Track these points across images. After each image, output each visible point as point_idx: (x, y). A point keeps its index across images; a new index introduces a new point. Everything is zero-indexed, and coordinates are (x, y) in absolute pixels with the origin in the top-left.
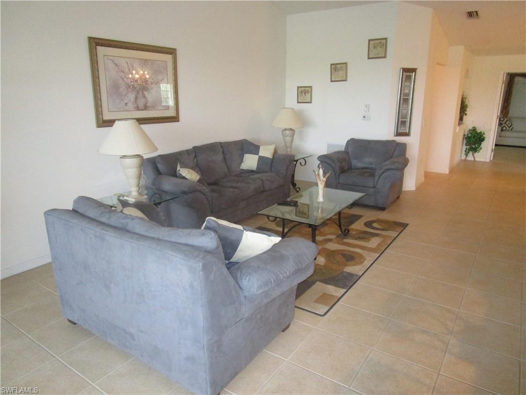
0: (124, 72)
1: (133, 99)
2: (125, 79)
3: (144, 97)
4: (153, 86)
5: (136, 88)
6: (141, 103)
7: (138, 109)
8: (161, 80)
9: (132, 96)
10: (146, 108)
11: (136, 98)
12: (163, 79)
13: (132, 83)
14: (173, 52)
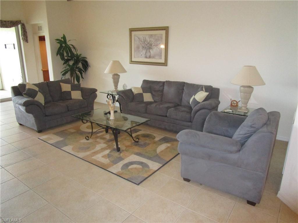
0: (142, 41)
1: (144, 53)
2: (142, 44)
3: (150, 52)
4: (154, 47)
5: (146, 48)
6: (148, 55)
7: (146, 57)
8: (159, 44)
9: (144, 52)
10: (150, 57)
11: (146, 52)
12: (160, 43)
13: (145, 46)
14: (166, 29)
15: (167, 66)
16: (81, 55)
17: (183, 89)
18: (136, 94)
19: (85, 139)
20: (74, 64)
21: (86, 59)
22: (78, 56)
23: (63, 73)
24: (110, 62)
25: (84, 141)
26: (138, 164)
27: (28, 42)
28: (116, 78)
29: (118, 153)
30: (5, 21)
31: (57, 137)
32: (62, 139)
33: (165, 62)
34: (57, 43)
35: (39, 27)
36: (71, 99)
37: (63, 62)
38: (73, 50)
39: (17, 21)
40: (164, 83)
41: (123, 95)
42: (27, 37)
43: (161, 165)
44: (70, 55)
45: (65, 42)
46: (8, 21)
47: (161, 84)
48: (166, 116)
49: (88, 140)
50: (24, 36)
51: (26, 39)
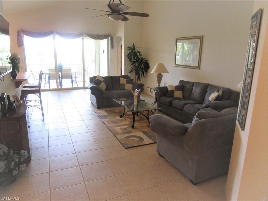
14: (201, 38)
15: (199, 69)
16: (145, 58)
17: (207, 90)
18: (170, 90)
19: (120, 117)
20: (139, 65)
21: (147, 62)
22: (142, 60)
23: (130, 71)
24: (156, 64)
25: (119, 118)
26: (138, 138)
27: (113, 49)
28: (160, 77)
29: (132, 129)
30: (101, 35)
31: (105, 112)
32: (107, 114)
33: (198, 66)
34: (128, 49)
35: (121, 38)
36: (125, 89)
37: (131, 63)
38: (138, 54)
39: (108, 35)
40: (194, 83)
41: (158, 90)
42: (113, 46)
43: (153, 142)
44: (135, 58)
45: (134, 49)
46: (103, 35)
47: (192, 84)
48: (183, 110)
49: (121, 118)
50: (112, 45)
51: (112, 47)
